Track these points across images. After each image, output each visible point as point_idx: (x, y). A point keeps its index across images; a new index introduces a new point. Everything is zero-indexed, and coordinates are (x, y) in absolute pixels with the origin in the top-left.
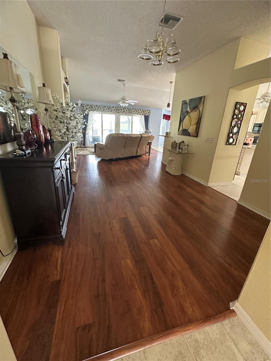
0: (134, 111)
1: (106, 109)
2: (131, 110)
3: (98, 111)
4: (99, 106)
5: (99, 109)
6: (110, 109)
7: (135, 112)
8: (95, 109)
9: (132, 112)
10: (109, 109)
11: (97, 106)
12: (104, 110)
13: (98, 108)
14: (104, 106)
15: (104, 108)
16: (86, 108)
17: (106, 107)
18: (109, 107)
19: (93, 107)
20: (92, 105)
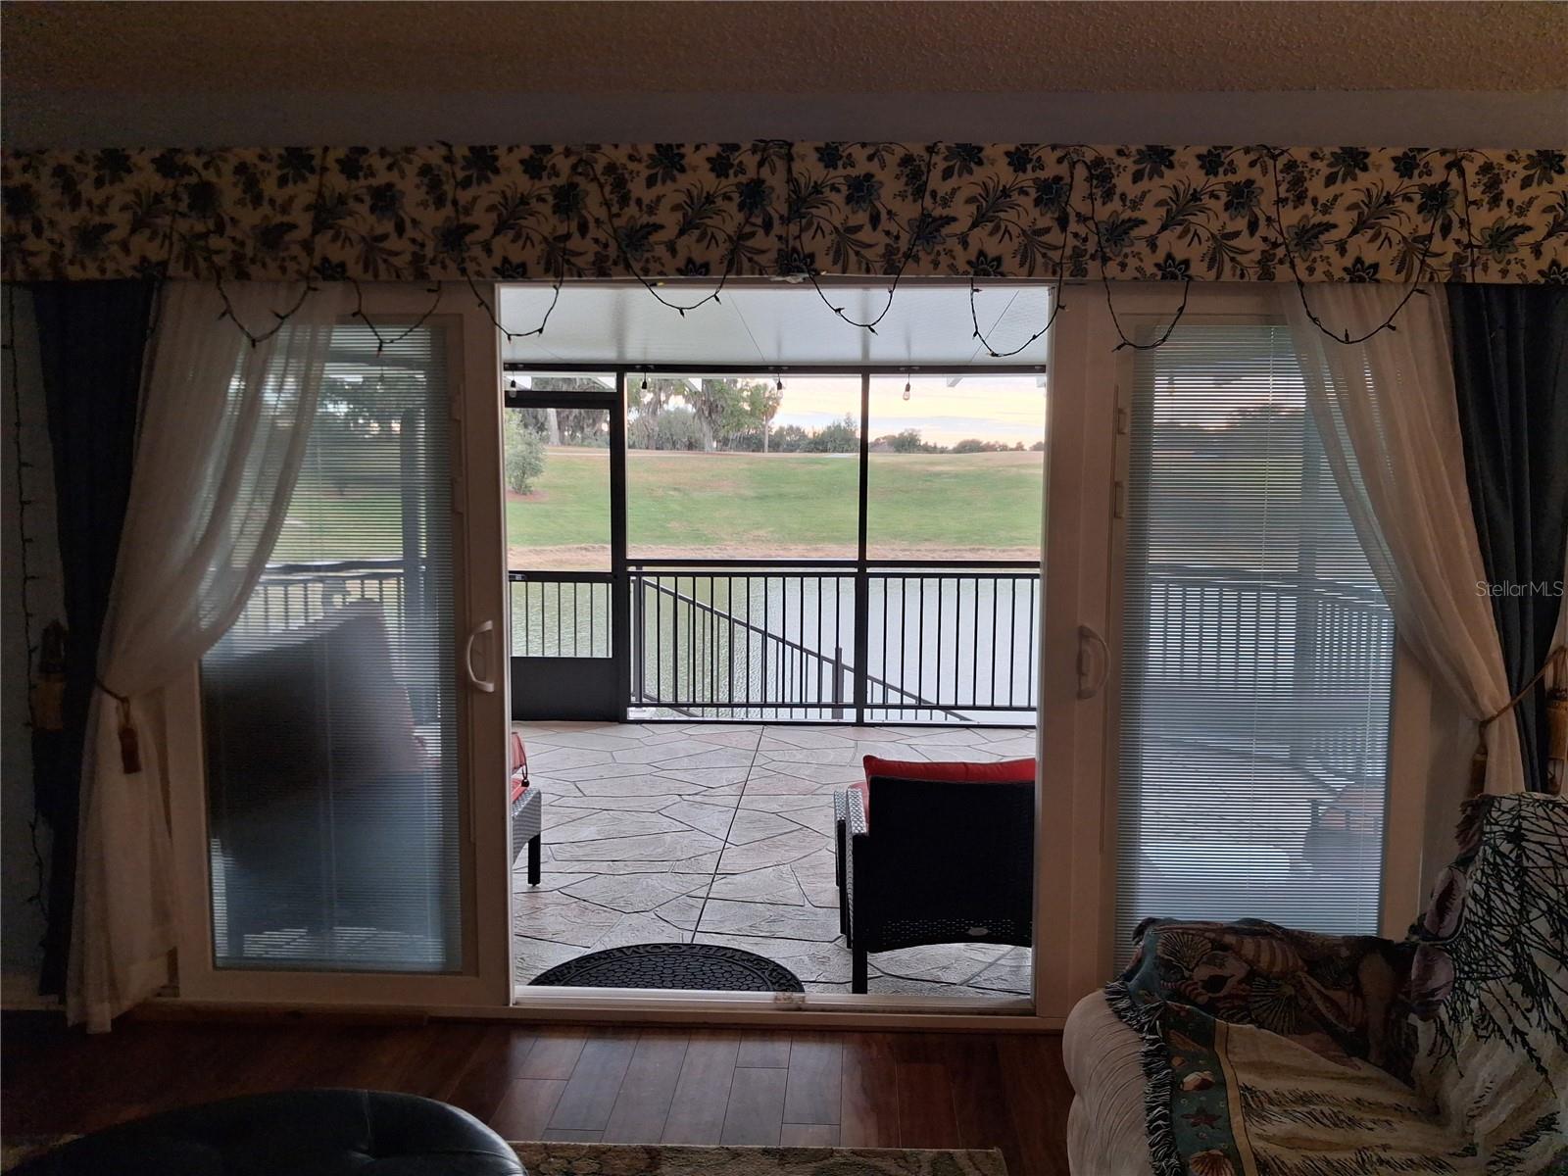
14: (461, 151)
15: (464, 197)
16: (68, 220)
17: (513, 178)
18: (564, 165)
19: (229, 193)
20: (193, 161)
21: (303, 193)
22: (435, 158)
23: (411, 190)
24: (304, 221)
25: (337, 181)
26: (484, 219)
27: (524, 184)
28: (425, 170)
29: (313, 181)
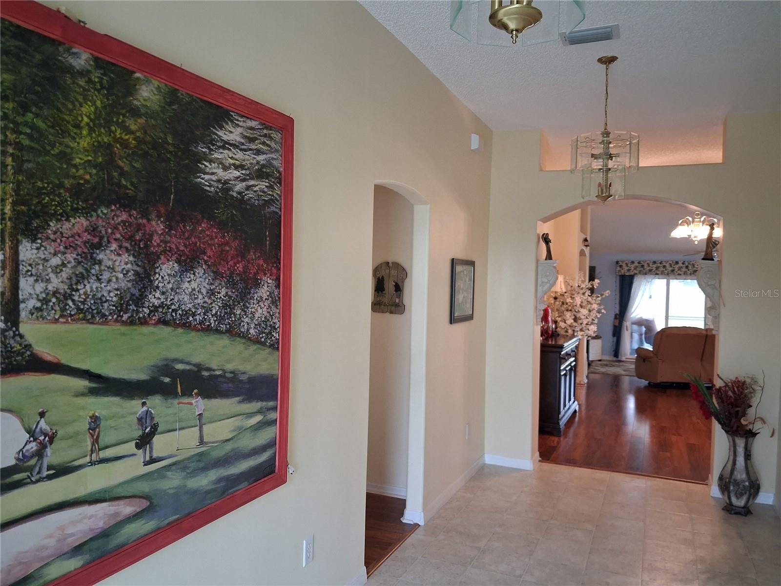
1: (680, 269)
3: (657, 274)
4: (661, 263)
5: (662, 269)
6: (690, 267)
8: (650, 270)
10: (687, 267)
11: (655, 262)
12: (673, 271)
13: (657, 268)
14: (674, 262)
15: (674, 266)
16: (627, 268)
17: (680, 264)
18: (687, 263)
19: (646, 266)
20: (642, 262)
21: (655, 266)
22: (671, 262)
23: (668, 266)
24: (654, 269)
25: (659, 265)
26: (676, 269)
27: (682, 265)
28: (670, 264)
29: (656, 265)
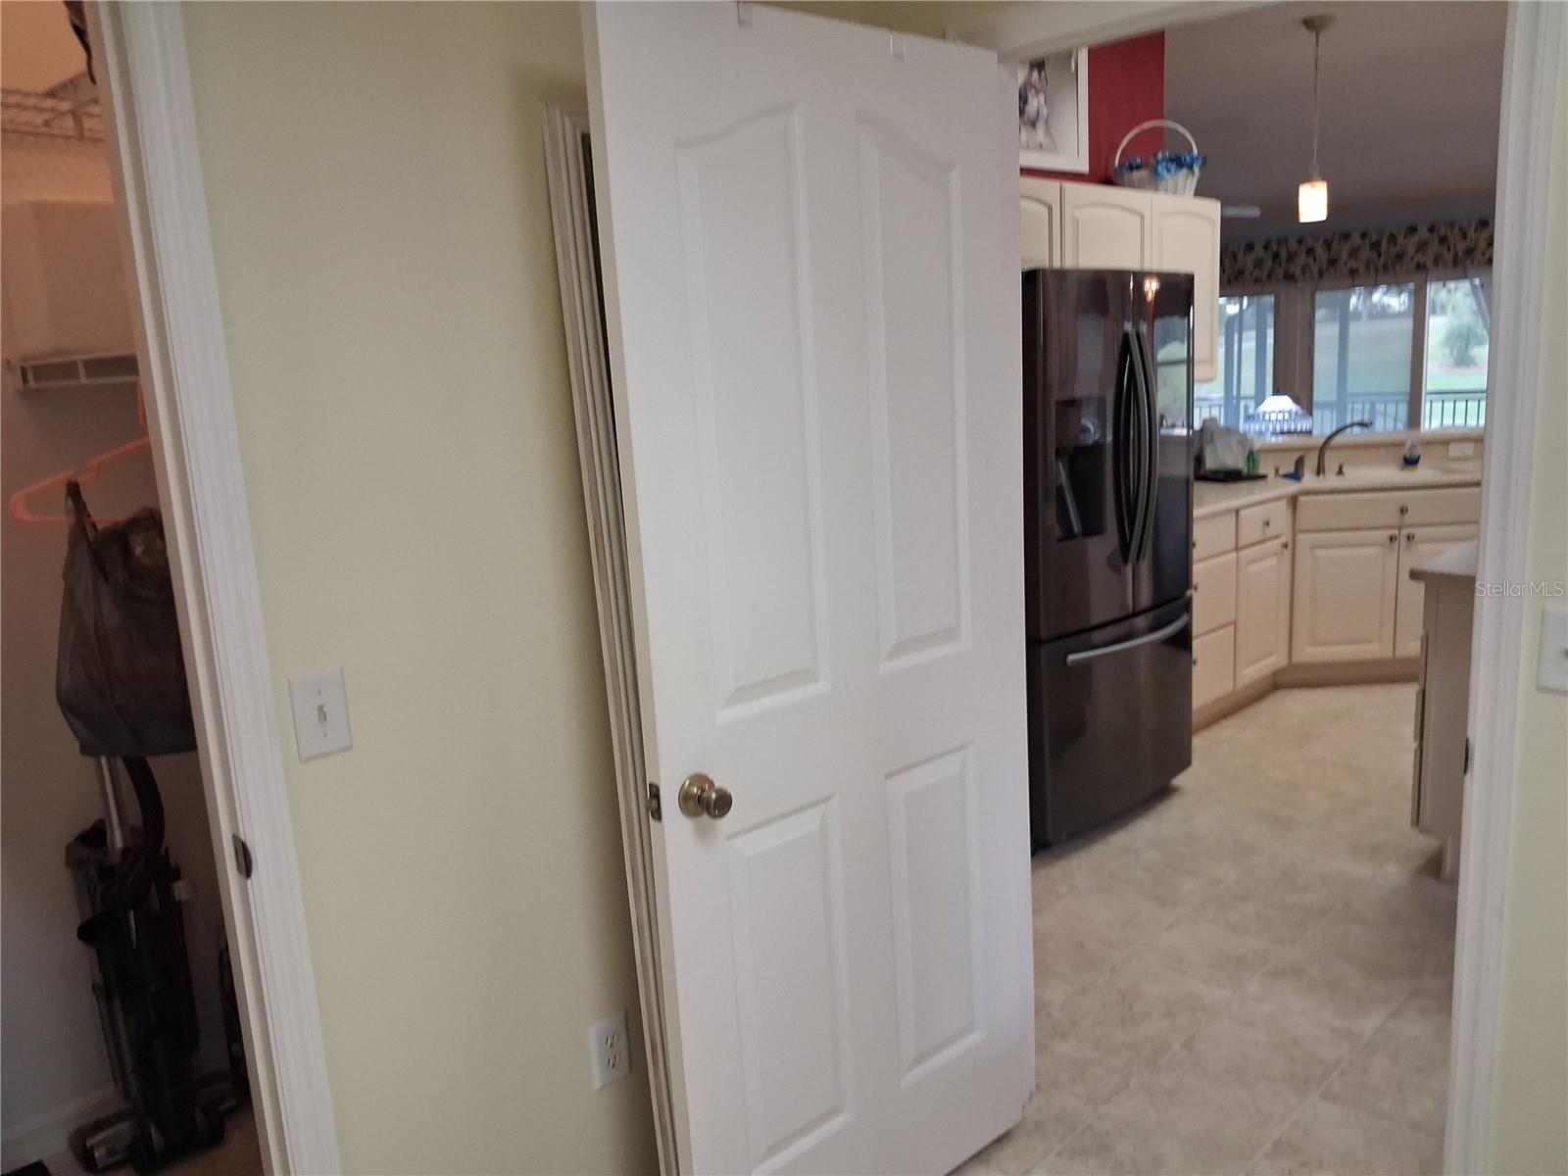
0: (1422, 247)
2: (1393, 238)
7: (1434, 248)
9: (1399, 257)
